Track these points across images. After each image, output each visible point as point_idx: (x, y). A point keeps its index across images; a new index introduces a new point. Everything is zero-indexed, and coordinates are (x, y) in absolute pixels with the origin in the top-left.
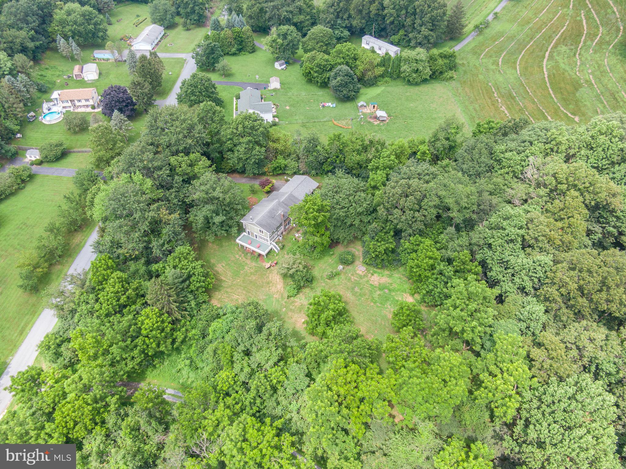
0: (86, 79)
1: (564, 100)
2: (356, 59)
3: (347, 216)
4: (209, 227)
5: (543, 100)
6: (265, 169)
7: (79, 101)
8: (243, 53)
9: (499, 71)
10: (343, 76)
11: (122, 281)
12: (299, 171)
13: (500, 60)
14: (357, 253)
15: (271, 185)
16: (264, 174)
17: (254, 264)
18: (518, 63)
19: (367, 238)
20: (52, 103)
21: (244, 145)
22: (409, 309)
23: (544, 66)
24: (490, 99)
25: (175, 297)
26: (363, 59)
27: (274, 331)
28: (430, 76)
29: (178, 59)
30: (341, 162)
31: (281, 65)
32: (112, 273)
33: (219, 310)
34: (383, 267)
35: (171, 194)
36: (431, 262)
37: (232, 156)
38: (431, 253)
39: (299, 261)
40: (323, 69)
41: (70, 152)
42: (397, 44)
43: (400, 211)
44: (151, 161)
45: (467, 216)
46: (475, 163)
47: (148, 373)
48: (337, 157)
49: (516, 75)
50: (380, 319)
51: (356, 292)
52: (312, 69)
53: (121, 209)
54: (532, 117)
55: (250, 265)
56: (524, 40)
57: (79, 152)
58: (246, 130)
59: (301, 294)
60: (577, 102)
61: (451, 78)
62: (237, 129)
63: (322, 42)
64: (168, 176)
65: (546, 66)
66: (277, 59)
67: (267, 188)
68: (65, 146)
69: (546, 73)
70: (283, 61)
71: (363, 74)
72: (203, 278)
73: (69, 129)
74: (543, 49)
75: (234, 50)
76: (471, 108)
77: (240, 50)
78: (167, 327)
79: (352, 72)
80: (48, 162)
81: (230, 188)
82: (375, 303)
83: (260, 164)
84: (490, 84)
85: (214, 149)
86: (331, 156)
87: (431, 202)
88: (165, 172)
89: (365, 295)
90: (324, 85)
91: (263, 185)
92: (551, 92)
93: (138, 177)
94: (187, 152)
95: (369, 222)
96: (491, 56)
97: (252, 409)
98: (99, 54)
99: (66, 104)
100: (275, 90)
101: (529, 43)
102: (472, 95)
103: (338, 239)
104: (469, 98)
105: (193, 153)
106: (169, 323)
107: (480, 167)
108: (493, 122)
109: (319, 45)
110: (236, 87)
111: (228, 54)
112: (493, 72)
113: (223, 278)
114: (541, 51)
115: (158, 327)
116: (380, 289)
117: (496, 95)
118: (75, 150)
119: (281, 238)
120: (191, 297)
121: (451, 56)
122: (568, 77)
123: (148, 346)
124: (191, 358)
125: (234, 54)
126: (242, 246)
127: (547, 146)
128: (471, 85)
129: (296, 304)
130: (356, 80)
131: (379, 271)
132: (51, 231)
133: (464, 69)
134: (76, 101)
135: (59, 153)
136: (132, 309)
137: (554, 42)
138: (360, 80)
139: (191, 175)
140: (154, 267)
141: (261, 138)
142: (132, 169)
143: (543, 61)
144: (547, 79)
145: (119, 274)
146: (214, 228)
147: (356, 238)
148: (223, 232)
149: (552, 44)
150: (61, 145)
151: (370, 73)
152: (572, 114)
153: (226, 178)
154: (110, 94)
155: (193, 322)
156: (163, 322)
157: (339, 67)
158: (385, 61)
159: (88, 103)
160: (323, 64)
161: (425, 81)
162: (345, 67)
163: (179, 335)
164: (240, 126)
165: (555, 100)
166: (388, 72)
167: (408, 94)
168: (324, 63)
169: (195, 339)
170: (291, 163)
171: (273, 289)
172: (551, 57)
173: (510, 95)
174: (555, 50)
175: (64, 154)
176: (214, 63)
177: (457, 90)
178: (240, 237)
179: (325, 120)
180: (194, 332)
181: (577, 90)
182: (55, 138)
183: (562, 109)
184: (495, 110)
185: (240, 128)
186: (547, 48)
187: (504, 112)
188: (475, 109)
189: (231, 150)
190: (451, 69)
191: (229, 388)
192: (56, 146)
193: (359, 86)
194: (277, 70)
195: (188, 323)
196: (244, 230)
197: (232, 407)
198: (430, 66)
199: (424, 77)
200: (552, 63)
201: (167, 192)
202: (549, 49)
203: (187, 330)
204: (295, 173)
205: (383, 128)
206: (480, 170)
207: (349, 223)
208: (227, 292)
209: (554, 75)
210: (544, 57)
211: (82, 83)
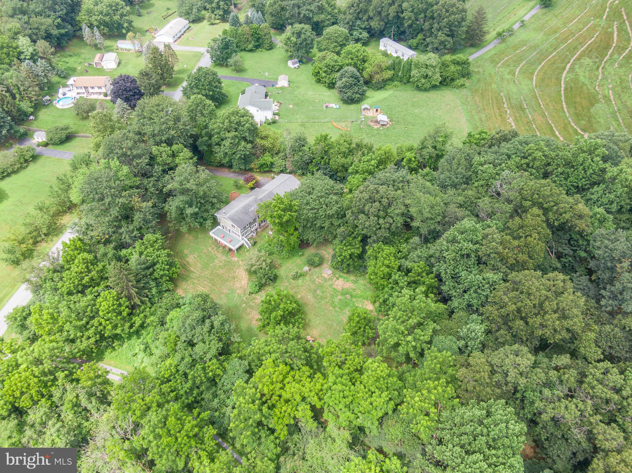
0: (105, 68)
1: (577, 115)
2: (365, 61)
3: (316, 218)
4: (184, 219)
5: (554, 114)
6: (252, 166)
7: (93, 88)
8: (260, 50)
9: (514, 81)
10: (348, 78)
11: (87, 262)
12: (286, 169)
13: (518, 70)
14: (327, 256)
15: (254, 181)
16: (251, 170)
17: (224, 258)
18: (536, 74)
19: (337, 241)
20: (67, 89)
21: (229, 140)
22: (359, 316)
23: (563, 78)
24: (499, 109)
25: (135, 283)
26: (371, 62)
27: (216, 324)
28: (441, 83)
29: (196, 52)
30: (325, 164)
31: (293, 64)
32: (79, 254)
33: (181, 300)
34: (348, 272)
35: (149, 183)
36: (387, 270)
37: (219, 150)
38: (388, 262)
39: (262, 259)
40: (331, 69)
41: (75, 137)
42: (414, 48)
43: (364, 217)
44: (130, 149)
45: (432, 227)
46: (453, 173)
47: (107, 354)
48: (323, 158)
49: (530, 87)
50: (335, 324)
51: (318, 295)
52: (321, 69)
53: (94, 193)
54: (539, 131)
55: (221, 258)
56: (547, 50)
57: (83, 137)
58: (233, 125)
59: (263, 292)
60: (590, 117)
61: (463, 85)
62: (223, 123)
63: (336, 42)
64: (147, 165)
65: (565, 78)
66: (291, 57)
67: (251, 184)
68: (69, 131)
69: (563, 85)
70: (296, 60)
71: (371, 77)
72: (167, 267)
73: (78, 114)
74: (565, 60)
75: (250, 46)
76: (477, 117)
77: (257, 47)
78: (124, 310)
79: (358, 74)
80: (53, 144)
81: (206, 181)
82: (334, 307)
83: (246, 159)
84: (502, 94)
85: (202, 142)
86: (316, 156)
87: (397, 210)
88: (145, 160)
89: (326, 298)
90: (331, 86)
91: (247, 181)
92: (565, 106)
93: (115, 163)
94: (169, 143)
95: (340, 225)
96: (508, 66)
97: (187, 399)
98: (122, 44)
99: (80, 91)
100: (282, 88)
101: (552, 53)
102: (481, 104)
103: (308, 240)
104: (477, 108)
105: (177, 144)
106: (127, 307)
107: (457, 178)
108: (486, 133)
109: (332, 46)
110: (245, 83)
111: (245, 50)
112: (508, 81)
113: (192, 269)
114: (563, 62)
115: (114, 310)
116: (342, 294)
117: (505, 106)
118: (80, 135)
119: (254, 235)
120: (153, 284)
121: (464, 63)
122: (586, 92)
123: (105, 327)
124: (147, 343)
125: (251, 51)
126: (216, 240)
127: (524, 161)
128: (482, 94)
129: (256, 301)
130: (362, 82)
131: (345, 276)
132: (41, 209)
133: (478, 77)
134: (89, 88)
135: (64, 136)
136: (94, 290)
137: (578, 53)
138: (367, 83)
139: (172, 165)
140: (124, 252)
141: (247, 134)
142: (111, 155)
143: (562, 73)
144: (562, 92)
145: (85, 255)
146: (188, 220)
147: (326, 240)
148: (196, 224)
149: (575, 57)
150: (66, 129)
151: (377, 76)
152: (582, 130)
153: (203, 171)
154: (118, 83)
155: (153, 309)
156: (120, 305)
157: (346, 68)
158: (396, 65)
159: (100, 91)
160: (331, 64)
161: (434, 87)
162: (351, 69)
163: (138, 321)
164: (227, 121)
165: (567, 114)
166: (398, 76)
167: (415, 99)
168: (333, 63)
169: (153, 326)
170: (278, 161)
171: (238, 285)
172: (572, 69)
173: (521, 107)
174: (578, 62)
175: (69, 138)
176: (227, 58)
177: (467, 98)
178: (214, 230)
179: (325, 120)
180: (152, 318)
181: (592, 105)
182: (63, 122)
183: (573, 124)
184: (502, 121)
185: (226, 123)
186: (570, 59)
187: (510, 124)
188: (480, 119)
189: (218, 144)
190: (463, 76)
191: (170, 376)
192: (62, 129)
193: (365, 88)
194: (289, 68)
195: (148, 309)
196: (219, 224)
197: (167, 394)
198: (441, 72)
199: (433, 83)
200: (572, 76)
201: (146, 180)
202: (571, 61)
203: (145, 316)
204: (282, 172)
205: (382, 132)
206: (456, 181)
207: (318, 225)
208: (193, 283)
209: (571, 88)
210: (564, 69)
211: (100, 71)
